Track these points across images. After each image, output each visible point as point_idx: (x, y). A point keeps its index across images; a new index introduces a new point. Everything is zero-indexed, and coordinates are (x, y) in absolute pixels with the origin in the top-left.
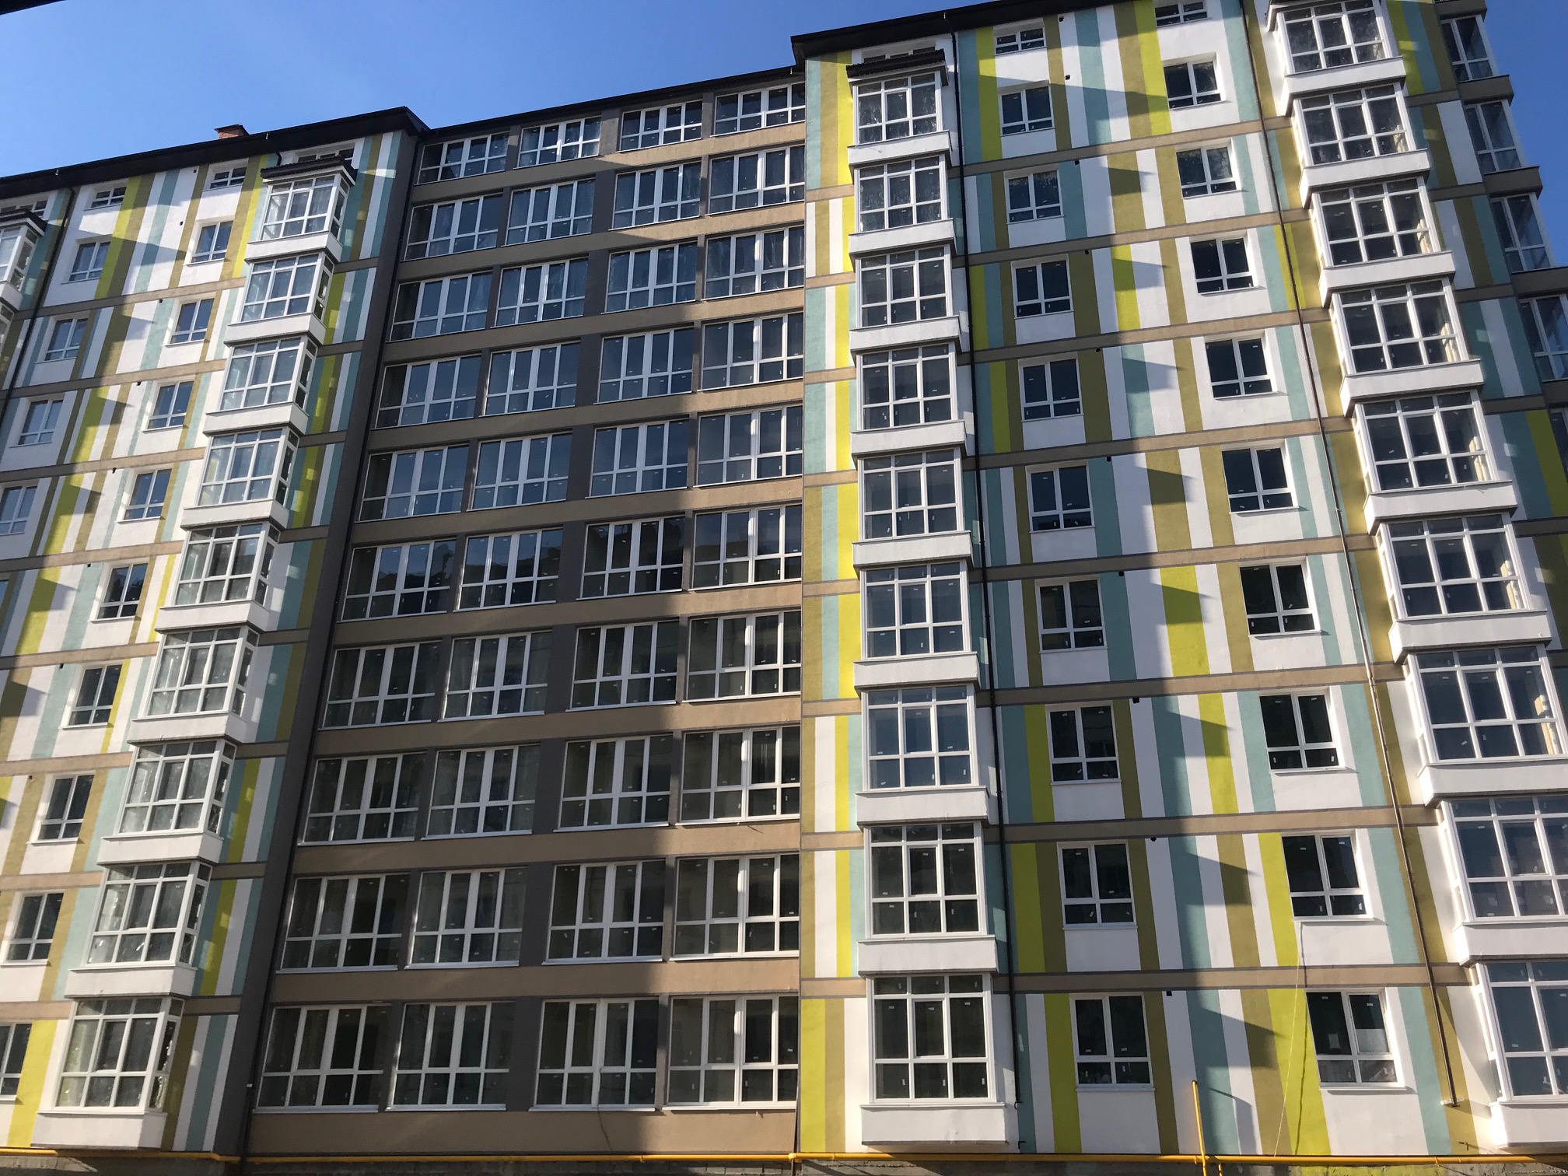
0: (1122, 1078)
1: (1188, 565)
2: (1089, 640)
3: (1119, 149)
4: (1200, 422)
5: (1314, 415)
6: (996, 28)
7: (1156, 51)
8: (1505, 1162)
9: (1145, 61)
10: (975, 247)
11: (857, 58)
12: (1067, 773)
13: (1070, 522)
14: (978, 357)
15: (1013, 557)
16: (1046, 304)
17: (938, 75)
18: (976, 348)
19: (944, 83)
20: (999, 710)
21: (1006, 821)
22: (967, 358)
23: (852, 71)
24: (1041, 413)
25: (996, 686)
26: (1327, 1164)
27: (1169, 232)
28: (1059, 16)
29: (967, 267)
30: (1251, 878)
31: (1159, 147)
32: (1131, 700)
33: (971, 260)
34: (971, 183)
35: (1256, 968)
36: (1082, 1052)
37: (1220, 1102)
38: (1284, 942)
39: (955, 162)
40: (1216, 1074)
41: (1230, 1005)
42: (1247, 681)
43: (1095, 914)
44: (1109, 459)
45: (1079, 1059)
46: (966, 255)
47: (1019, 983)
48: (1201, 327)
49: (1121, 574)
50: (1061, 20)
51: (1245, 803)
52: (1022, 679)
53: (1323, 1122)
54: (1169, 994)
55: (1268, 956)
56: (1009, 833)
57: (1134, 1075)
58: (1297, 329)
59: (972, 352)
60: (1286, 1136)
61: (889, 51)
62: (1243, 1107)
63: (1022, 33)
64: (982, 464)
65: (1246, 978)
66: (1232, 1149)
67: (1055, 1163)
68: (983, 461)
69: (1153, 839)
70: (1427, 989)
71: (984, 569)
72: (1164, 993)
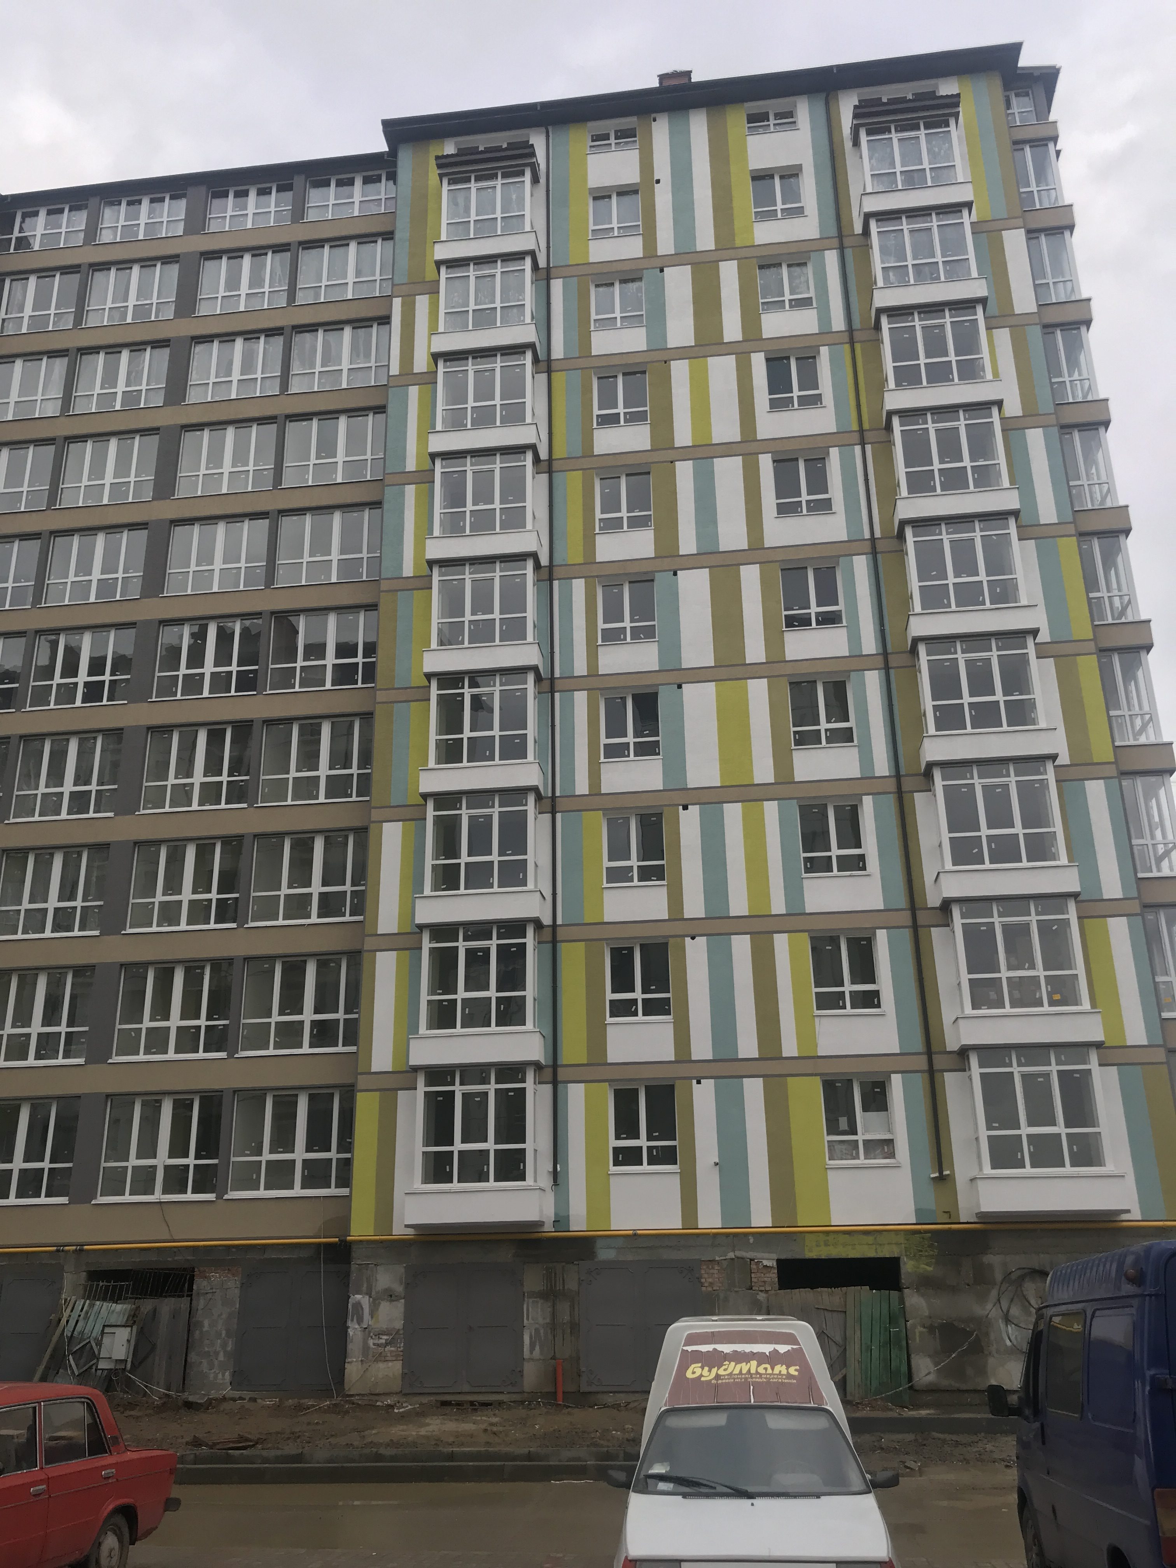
0: (653, 1161)
1: (741, 679)
2: (647, 750)
3: (703, 258)
4: (762, 539)
5: (867, 535)
6: (591, 124)
7: (745, 159)
9: (733, 169)
10: (558, 352)
11: (449, 148)
12: (618, 876)
13: (636, 633)
14: (556, 466)
15: (580, 668)
16: (625, 413)
17: (528, 171)
18: (554, 456)
20: (559, 816)
21: (559, 921)
22: (544, 466)
23: (443, 162)
24: (613, 525)
25: (558, 794)
26: (828, 1234)
27: (745, 347)
28: (653, 115)
29: (549, 372)
31: (741, 259)
32: (681, 807)
33: (554, 366)
34: (557, 286)
35: (778, 1058)
36: (618, 1138)
38: (806, 1034)
39: (542, 263)
41: (754, 1092)
42: (788, 790)
43: (636, 1009)
44: (675, 574)
45: (614, 1143)
46: (549, 360)
47: (562, 1074)
48: (770, 444)
49: (680, 687)
50: (655, 120)
51: (778, 906)
52: (582, 787)
55: (790, 1047)
56: (561, 934)
57: (666, 1156)
58: (858, 449)
59: (550, 460)
61: (482, 141)
63: (616, 132)
64: (555, 575)
65: (768, 1067)
67: (586, 1239)
68: (557, 572)
69: (693, 938)
70: (926, 1075)
71: (552, 679)
72: (694, 1082)
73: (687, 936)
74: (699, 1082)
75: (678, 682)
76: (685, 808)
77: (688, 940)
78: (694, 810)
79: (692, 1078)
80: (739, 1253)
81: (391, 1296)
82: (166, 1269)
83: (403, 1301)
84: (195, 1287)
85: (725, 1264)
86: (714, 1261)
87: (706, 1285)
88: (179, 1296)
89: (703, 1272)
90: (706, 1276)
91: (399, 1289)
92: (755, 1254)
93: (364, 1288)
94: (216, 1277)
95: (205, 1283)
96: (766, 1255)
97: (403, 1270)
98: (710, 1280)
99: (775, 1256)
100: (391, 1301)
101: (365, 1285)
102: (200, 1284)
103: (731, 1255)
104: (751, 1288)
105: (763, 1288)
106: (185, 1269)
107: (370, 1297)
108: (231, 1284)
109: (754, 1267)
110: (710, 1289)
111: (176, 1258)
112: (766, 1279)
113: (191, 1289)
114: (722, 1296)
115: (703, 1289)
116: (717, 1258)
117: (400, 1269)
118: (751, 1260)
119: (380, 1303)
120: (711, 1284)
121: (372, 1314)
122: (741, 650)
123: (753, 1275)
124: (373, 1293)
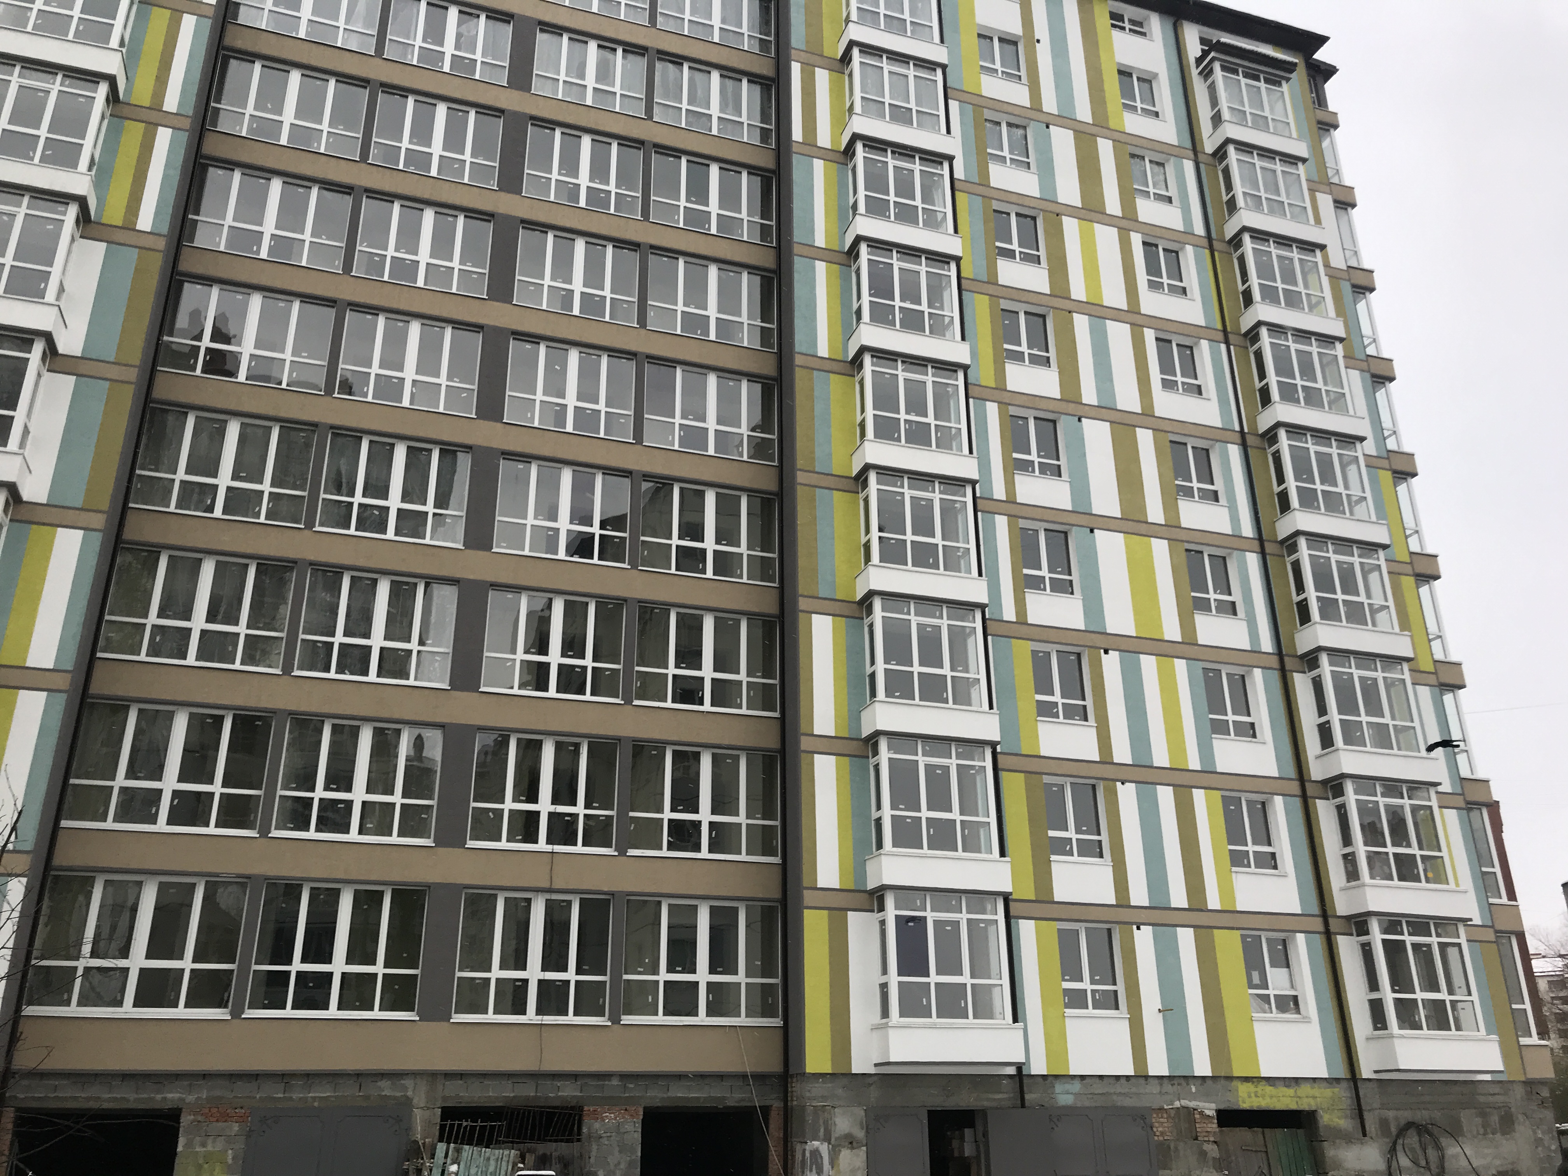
0: (1096, 1005)
2: (1062, 587)
12: (1043, 710)
13: (1044, 471)
20: (989, 638)
24: (1016, 357)
25: (987, 616)
29: (953, 189)
32: (1102, 651)
35: (1204, 910)
36: (1063, 979)
38: (1226, 890)
42: (1194, 651)
43: (1071, 848)
44: (1080, 420)
45: (1062, 985)
47: (1013, 909)
49: (1092, 531)
51: (1194, 762)
52: (1008, 613)
55: (1214, 902)
59: (959, 277)
64: (970, 393)
65: (1196, 918)
68: (972, 390)
69: (1123, 783)
70: (1323, 937)
72: (1135, 927)
73: (1118, 781)
74: (1138, 928)
75: (1091, 526)
76: (1106, 652)
77: (1119, 784)
78: (1114, 655)
79: (1132, 924)
80: (1185, 1103)
81: (851, 1143)
82: (549, 1107)
83: (864, 1148)
84: (585, 1130)
85: (1173, 1113)
86: (1161, 1109)
87: (1158, 1134)
88: (568, 1141)
89: (1154, 1120)
90: (1157, 1125)
91: (860, 1134)
92: (1198, 1103)
93: (822, 1133)
94: (610, 1118)
95: (597, 1125)
96: (1207, 1105)
97: (863, 1113)
98: (1160, 1129)
99: (1213, 1106)
100: (852, 1148)
101: (822, 1130)
102: (591, 1126)
103: (1177, 1104)
104: (1196, 1139)
105: (1206, 1139)
106: (572, 1108)
107: (829, 1143)
108: (629, 1127)
109: (1197, 1116)
110: (1161, 1138)
111: (560, 1094)
112: (1209, 1130)
113: (579, 1133)
114: (1172, 1147)
115: (1156, 1138)
116: (1166, 1107)
117: (860, 1112)
118: (1195, 1110)
119: (840, 1151)
120: (1162, 1133)
121: (832, 1163)
122: (1143, 508)
123: (1197, 1126)
124: (833, 1140)
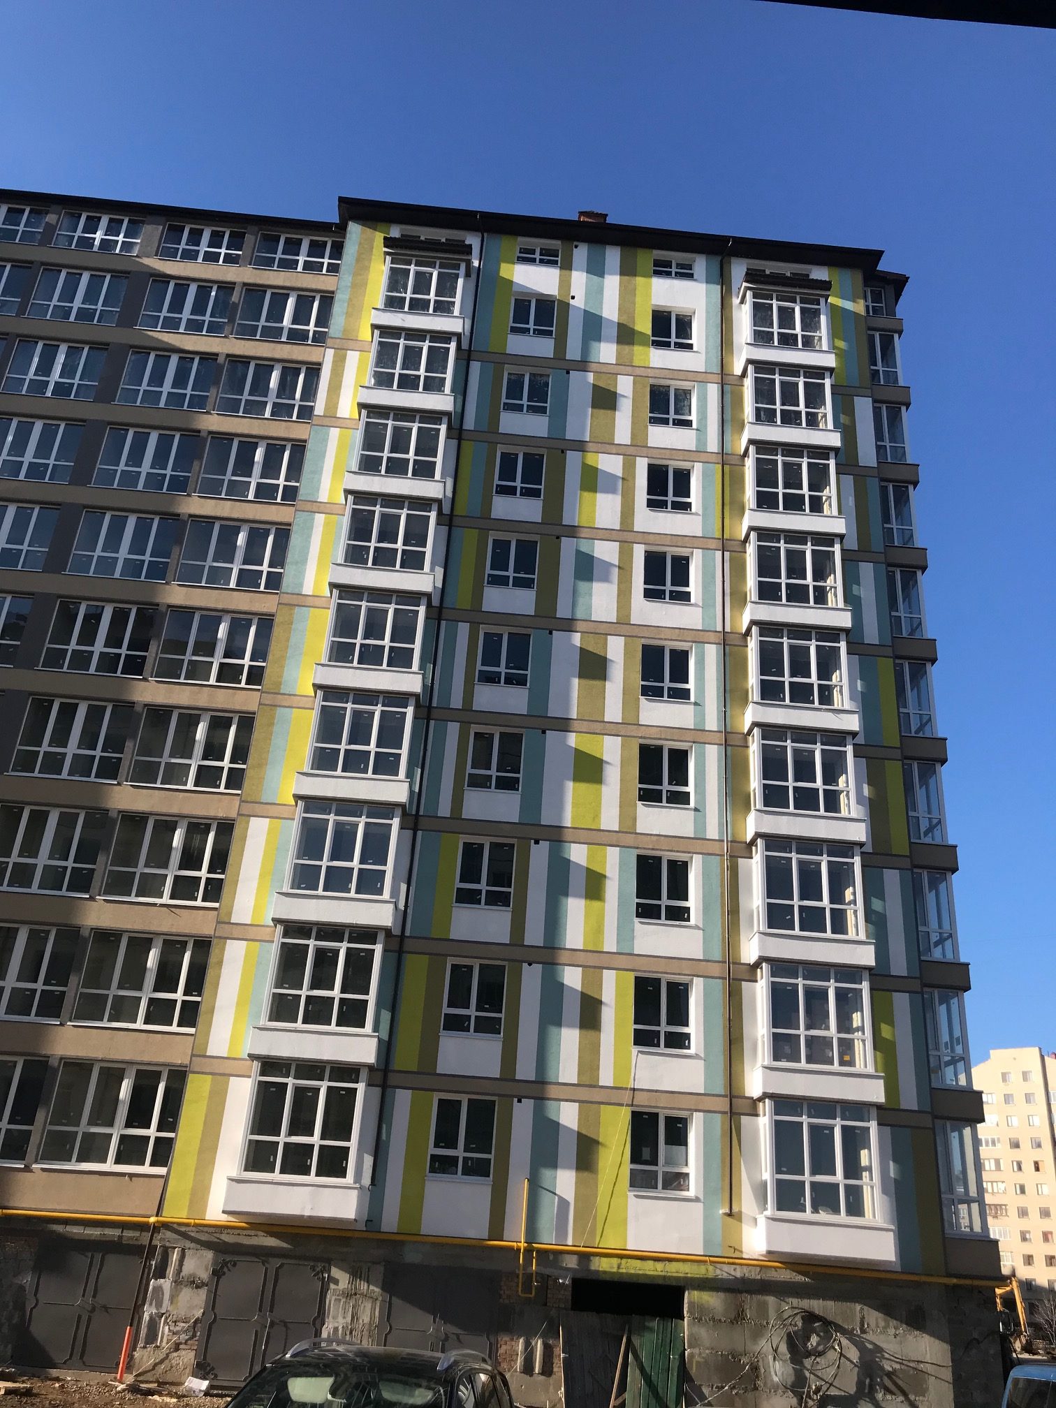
0: (467, 1172)
1: (599, 734)
2: (508, 784)
3: (604, 370)
4: (629, 616)
5: (719, 628)
6: (520, 239)
7: (648, 295)
8: (761, 1267)
9: (638, 299)
10: (469, 424)
11: (395, 232)
12: (468, 897)
13: (510, 680)
14: (456, 521)
15: (456, 701)
16: (522, 488)
17: (463, 266)
18: (456, 513)
19: (468, 275)
20: (420, 833)
21: (408, 933)
22: (446, 520)
23: (388, 242)
24: (501, 581)
25: (421, 813)
26: (621, 1257)
27: (632, 451)
28: (575, 243)
29: (460, 439)
30: (604, 1009)
31: (637, 376)
32: (533, 841)
33: (464, 435)
34: (475, 367)
35: (594, 1086)
36: (436, 1145)
37: (545, 1198)
38: (622, 1066)
39: (465, 346)
40: (546, 1173)
41: (568, 1115)
42: (629, 839)
43: (469, 1025)
44: (551, 633)
45: (432, 1150)
46: (461, 429)
47: (393, 1079)
48: (644, 536)
49: (544, 732)
50: (576, 247)
51: (610, 945)
52: (444, 810)
53: (625, 1221)
54: (520, 1101)
55: (606, 1078)
56: (408, 945)
57: (477, 1169)
58: (719, 554)
59: (451, 515)
60: (593, 1232)
61: (425, 233)
62: (563, 1203)
63: (541, 249)
64: (444, 616)
65: (584, 1094)
66: (548, 1239)
67: (395, 1241)
68: (445, 613)
69: (530, 965)
70: (726, 1116)
71: (430, 707)
72: (516, 1100)
73: (525, 962)
75: (544, 727)
76: (537, 842)
77: (525, 965)
78: (544, 845)
79: (513, 1096)
80: (538, 1269)
81: (195, 1283)
83: (206, 1289)
86: (514, 1273)
87: (504, 1297)
89: (502, 1284)
90: (505, 1288)
91: (205, 1276)
92: (553, 1271)
96: (563, 1273)
98: (509, 1293)
99: (569, 1276)
100: (195, 1288)
103: (531, 1270)
104: (546, 1304)
105: (557, 1306)
109: (551, 1284)
110: (507, 1301)
112: (560, 1300)
114: (518, 1309)
115: (501, 1300)
116: (517, 1272)
118: (549, 1276)
119: (182, 1289)
120: (509, 1297)
121: (173, 1300)
122: (601, 709)
123: (549, 1291)
